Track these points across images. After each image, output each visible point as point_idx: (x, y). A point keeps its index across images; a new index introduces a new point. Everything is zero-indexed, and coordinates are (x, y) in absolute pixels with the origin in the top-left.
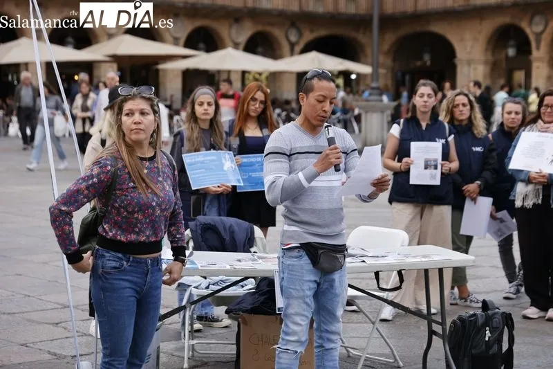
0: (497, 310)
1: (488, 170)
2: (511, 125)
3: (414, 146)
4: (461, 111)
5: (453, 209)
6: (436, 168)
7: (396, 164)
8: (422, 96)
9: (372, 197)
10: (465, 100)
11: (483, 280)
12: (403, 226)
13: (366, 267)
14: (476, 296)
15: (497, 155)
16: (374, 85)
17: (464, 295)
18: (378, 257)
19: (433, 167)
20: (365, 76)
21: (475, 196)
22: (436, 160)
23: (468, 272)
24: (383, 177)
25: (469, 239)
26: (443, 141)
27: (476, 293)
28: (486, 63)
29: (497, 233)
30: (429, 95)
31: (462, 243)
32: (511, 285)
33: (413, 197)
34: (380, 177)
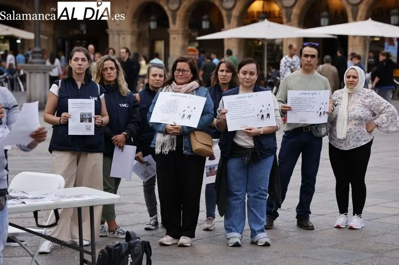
0: (138, 240)
1: (133, 123)
2: (156, 86)
3: (71, 102)
4: (109, 74)
5: (104, 156)
6: (90, 121)
7: (55, 118)
8: (77, 59)
9: (31, 147)
10: (112, 64)
11: (129, 215)
12: (61, 171)
13: (25, 207)
14: (122, 228)
15: (140, 110)
16: (37, 49)
17: (113, 229)
18: (37, 198)
19: (87, 120)
20: (29, 40)
21: (122, 144)
22: (90, 114)
23: (117, 209)
24: (40, 130)
25: (118, 181)
26: (96, 98)
27: (123, 226)
28: (133, 33)
29: (144, 174)
30: (83, 60)
31: (112, 185)
32: (152, 218)
33: (70, 146)
34: (38, 130)
